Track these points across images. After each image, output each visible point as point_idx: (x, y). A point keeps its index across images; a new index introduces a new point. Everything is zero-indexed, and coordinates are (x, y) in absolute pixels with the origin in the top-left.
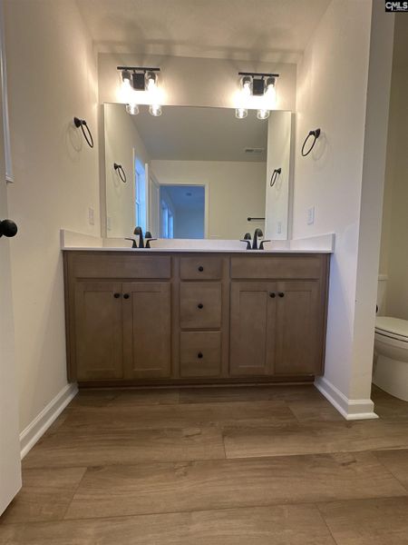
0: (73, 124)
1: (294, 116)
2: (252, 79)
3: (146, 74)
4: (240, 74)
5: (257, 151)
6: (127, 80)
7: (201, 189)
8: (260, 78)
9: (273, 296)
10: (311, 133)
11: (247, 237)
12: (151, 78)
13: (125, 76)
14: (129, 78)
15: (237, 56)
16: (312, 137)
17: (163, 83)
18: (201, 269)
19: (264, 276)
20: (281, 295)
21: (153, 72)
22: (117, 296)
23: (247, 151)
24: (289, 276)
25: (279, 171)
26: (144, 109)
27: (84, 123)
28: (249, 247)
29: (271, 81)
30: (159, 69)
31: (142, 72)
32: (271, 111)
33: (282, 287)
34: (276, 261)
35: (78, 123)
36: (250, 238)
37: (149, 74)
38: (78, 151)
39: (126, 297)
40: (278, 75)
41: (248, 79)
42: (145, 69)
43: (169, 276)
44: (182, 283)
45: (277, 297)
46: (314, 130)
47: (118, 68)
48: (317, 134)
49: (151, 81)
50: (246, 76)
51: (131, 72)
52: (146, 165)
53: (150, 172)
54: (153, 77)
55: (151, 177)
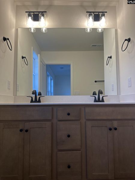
0: (3, 40)
1: (116, 31)
2: (93, 15)
3: (40, 15)
4: (87, 12)
5: (98, 46)
6: (30, 18)
7: (69, 66)
8: (98, 13)
9: (110, 129)
10: (126, 40)
11: (94, 94)
12: (42, 16)
13: (29, 15)
14: (31, 16)
15: (85, 4)
16: (127, 42)
17: (48, 18)
18: (69, 114)
19: (105, 118)
20: (116, 129)
21: (43, 13)
22: (21, 130)
23: (93, 45)
24: (119, 117)
25: (111, 57)
26: (38, 30)
27: (8, 39)
28: (95, 101)
29: (103, 15)
30: (46, 12)
31: (38, 13)
32: (104, 29)
33: (115, 124)
34: (111, 109)
35: (5, 39)
36: (96, 95)
37: (41, 14)
38: (4, 53)
39: (27, 131)
40: (106, 12)
41: (92, 15)
42: (39, 12)
43: (50, 118)
44: (58, 122)
45: (113, 130)
46: (127, 38)
47: (26, 12)
48: (129, 40)
49: (42, 18)
50: (90, 13)
51: (32, 13)
52: (39, 55)
53: (41, 58)
54: (43, 16)
55: (42, 61)
